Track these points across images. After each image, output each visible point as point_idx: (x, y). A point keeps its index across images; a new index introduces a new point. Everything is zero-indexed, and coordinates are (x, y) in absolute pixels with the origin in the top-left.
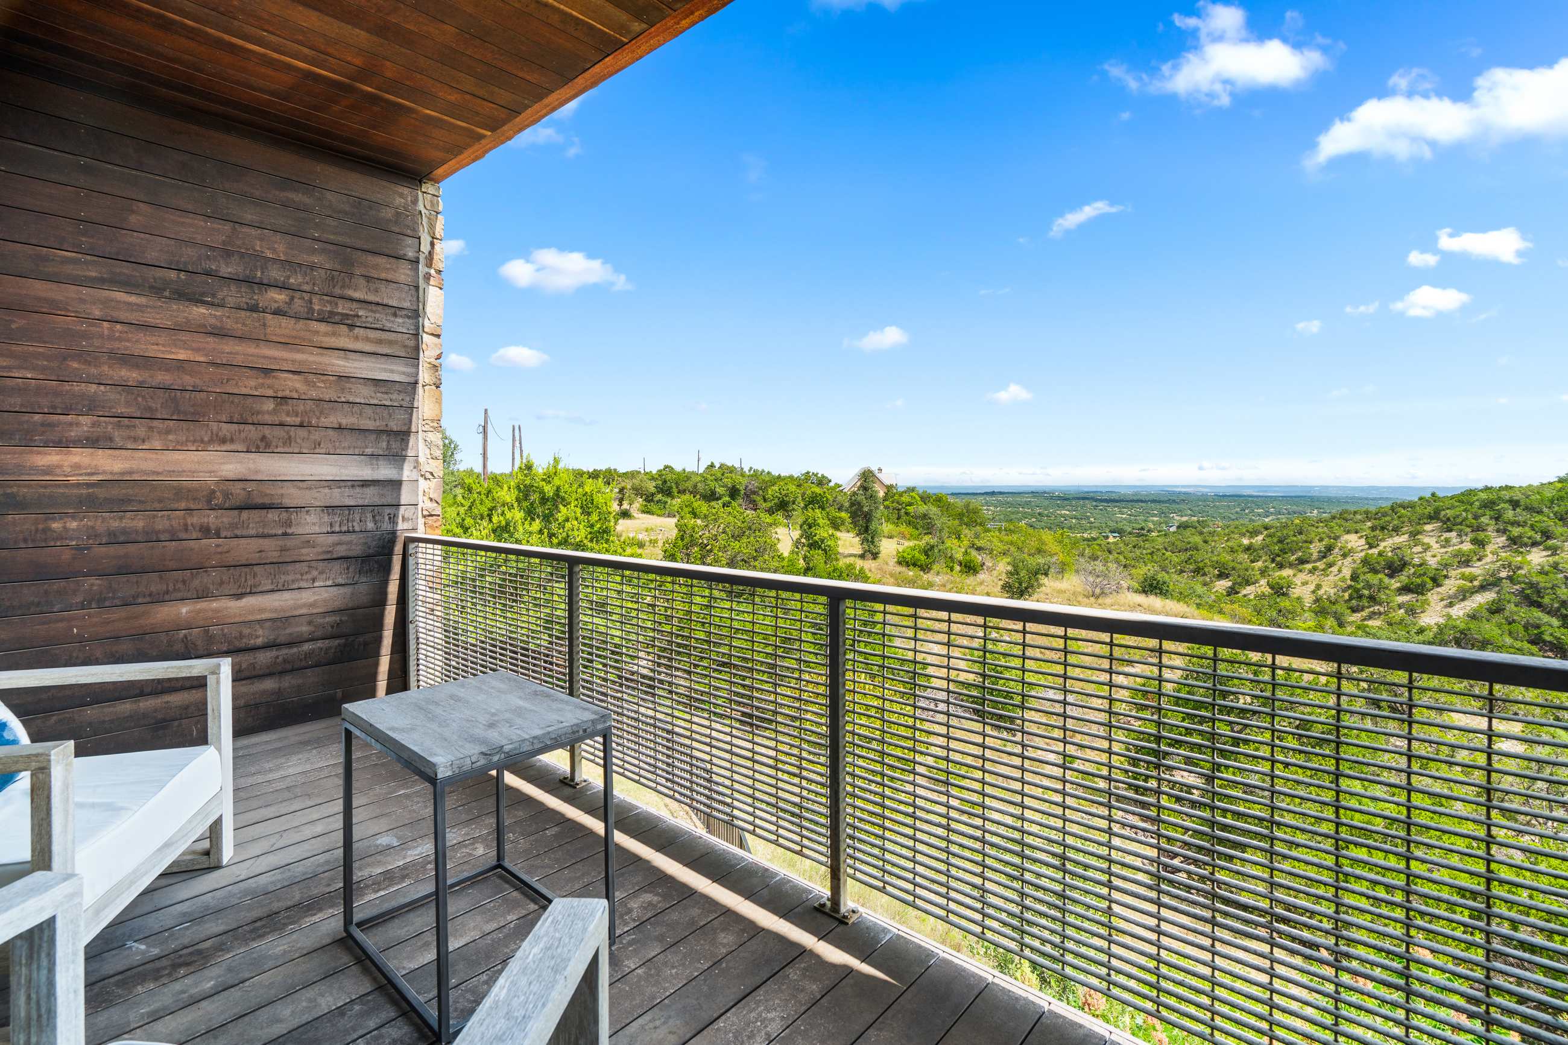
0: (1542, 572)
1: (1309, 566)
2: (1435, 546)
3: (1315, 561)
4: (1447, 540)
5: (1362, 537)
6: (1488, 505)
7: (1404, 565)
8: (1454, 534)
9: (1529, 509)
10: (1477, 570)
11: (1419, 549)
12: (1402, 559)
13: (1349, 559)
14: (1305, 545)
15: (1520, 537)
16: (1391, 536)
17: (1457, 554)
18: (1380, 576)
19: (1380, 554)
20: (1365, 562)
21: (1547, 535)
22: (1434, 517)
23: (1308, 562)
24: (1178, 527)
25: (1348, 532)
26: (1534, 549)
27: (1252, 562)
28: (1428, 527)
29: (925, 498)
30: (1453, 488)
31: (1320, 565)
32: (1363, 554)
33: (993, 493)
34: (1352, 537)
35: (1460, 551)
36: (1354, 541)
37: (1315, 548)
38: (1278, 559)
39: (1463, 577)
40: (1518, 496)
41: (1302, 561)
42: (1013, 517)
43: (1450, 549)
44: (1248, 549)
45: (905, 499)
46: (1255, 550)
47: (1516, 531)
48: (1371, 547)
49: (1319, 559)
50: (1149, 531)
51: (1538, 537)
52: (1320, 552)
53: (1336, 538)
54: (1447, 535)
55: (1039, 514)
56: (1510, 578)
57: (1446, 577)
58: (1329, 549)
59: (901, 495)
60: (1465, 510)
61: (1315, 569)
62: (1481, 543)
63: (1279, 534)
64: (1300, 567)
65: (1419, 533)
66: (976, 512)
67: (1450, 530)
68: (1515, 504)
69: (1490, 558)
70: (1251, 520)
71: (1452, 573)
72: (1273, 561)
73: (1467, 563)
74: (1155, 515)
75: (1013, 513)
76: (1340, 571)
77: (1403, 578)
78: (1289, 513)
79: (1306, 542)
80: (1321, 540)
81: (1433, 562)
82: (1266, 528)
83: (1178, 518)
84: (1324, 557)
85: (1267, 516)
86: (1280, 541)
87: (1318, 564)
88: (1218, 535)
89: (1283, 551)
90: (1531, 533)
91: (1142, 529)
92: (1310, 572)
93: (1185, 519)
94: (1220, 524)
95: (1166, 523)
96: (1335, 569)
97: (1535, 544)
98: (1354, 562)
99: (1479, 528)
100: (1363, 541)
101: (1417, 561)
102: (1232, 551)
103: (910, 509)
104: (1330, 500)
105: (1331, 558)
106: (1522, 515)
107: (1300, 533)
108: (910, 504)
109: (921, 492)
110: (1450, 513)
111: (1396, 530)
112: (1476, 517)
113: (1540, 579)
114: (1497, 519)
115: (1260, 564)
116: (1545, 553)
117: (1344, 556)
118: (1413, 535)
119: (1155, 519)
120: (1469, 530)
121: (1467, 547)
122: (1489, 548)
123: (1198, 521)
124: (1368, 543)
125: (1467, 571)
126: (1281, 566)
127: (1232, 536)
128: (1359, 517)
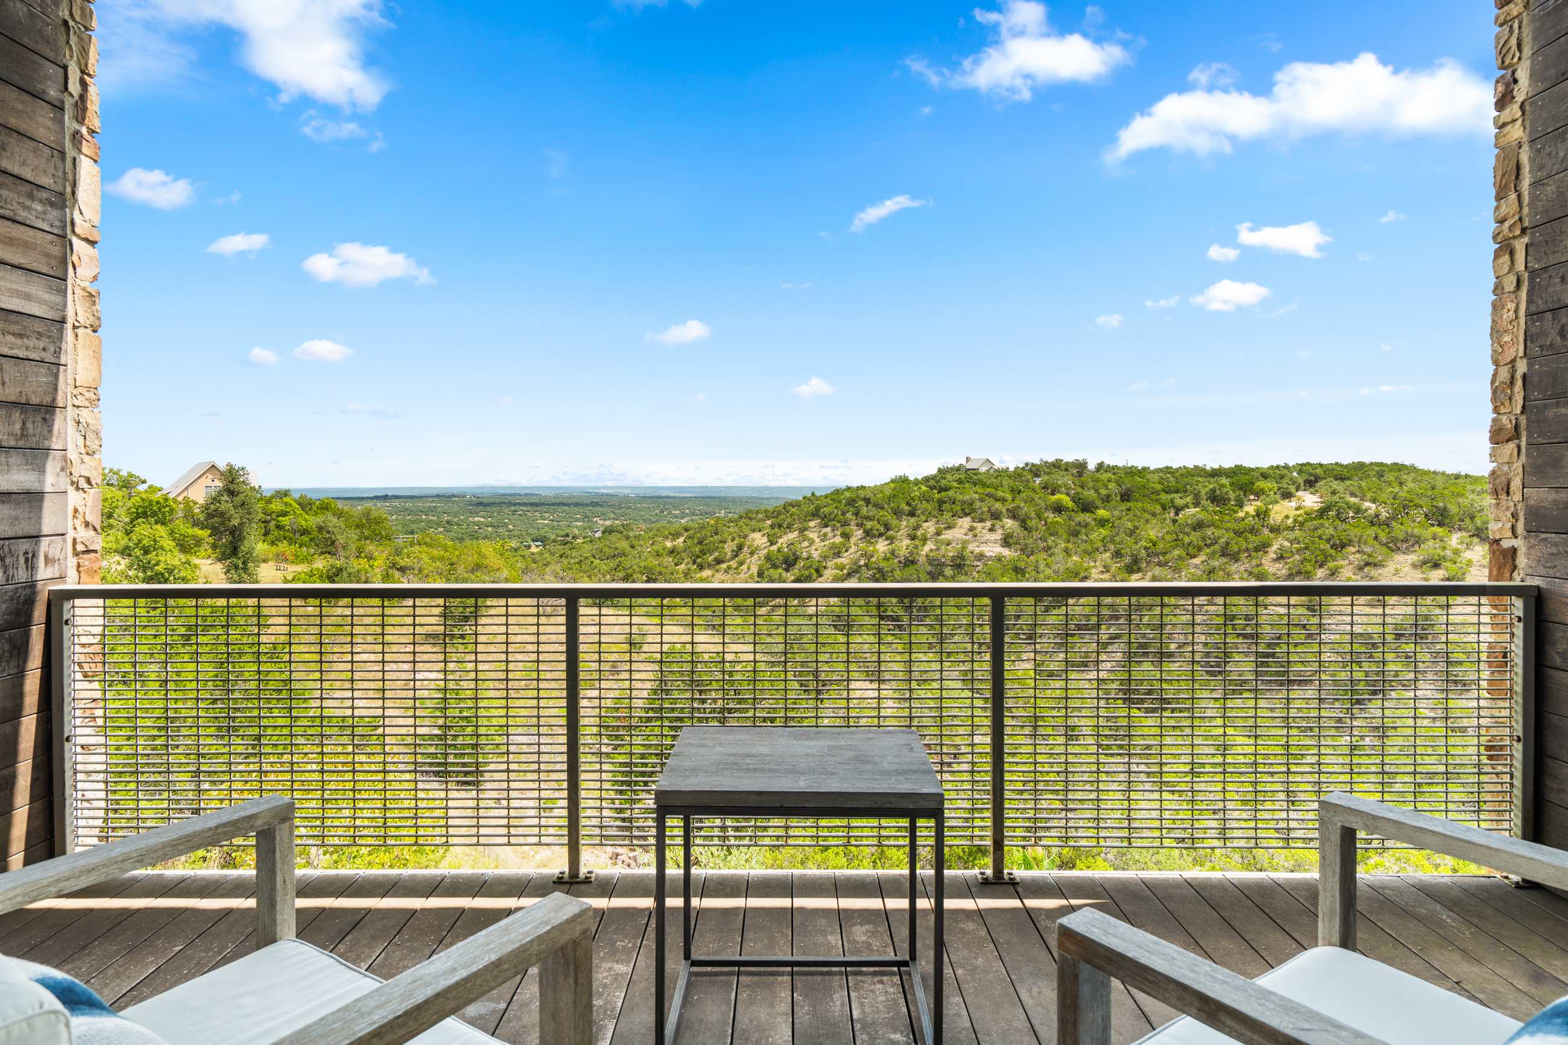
0: (886, 559)
1: (724, 566)
2: (817, 540)
3: (729, 561)
4: (825, 535)
5: (764, 535)
6: (851, 502)
7: (797, 558)
8: (829, 529)
9: (878, 506)
10: (845, 560)
11: (806, 544)
12: (794, 554)
13: (756, 556)
14: (721, 545)
15: (871, 529)
16: (786, 533)
17: (833, 547)
18: (780, 570)
19: (779, 551)
20: (768, 558)
21: (887, 527)
22: (815, 514)
23: (723, 562)
24: (604, 532)
25: (754, 531)
26: (880, 540)
27: (676, 565)
28: (812, 524)
29: (305, 504)
30: (828, 488)
31: (733, 564)
32: (766, 551)
33: (385, 498)
34: (757, 535)
35: (833, 544)
36: (758, 539)
37: (729, 548)
38: (699, 560)
39: (837, 567)
40: (870, 495)
41: (719, 561)
42: (414, 527)
43: (827, 543)
44: (672, 552)
45: (276, 506)
46: (678, 553)
47: (869, 525)
48: (772, 544)
49: (732, 558)
50: (574, 538)
51: (882, 529)
52: (733, 551)
53: (745, 537)
54: (825, 530)
55: (448, 522)
56: (866, 565)
57: (825, 567)
58: (740, 547)
59: (269, 501)
60: (837, 508)
61: (729, 568)
62: (846, 536)
63: (698, 535)
64: (717, 567)
65: (806, 529)
66: (378, 521)
67: (826, 526)
68: (867, 501)
69: (853, 549)
70: (669, 522)
71: (830, 564)
72: (694, 562)
73: (838, 555)
74: (578, 520)
75: (414, 522)
76: (749, 569)
77: (796, 571)
78: (701, 514)
79: (721, 542)
80: (733, 540)
81: (816, 555)
82: (686, 530)
83: (601, 522)
84: (736, 556)
85: (683, 518)
86: (700, 543)
87: (731, 563)
88: (643, 540)
89: (703, 553)
90: (878, 526)
91: (567, 535)
92: (726, 571)
93: (608, 523)
94: (644, 527)
95: (590, 528)
96: (744, 567)
97: (880, 535)
98: (760, 558)
99: (845, 524)
100: (765, 539)
101: (805, 555)
102: (658, 555)
103: (285, 521)
104: (735, 501)
105: (741, 557)
106: (873, 512)
107: (716, 534)
108: (284, 514)
109: (297, 496)
110: (826, 510)
111: (789, 527)
112: (843, 514)
113: (882, 564)
114: (857, 514)
115: (682, 567)
116: (886, 543)
117: (752, 554)
118: (802, 530)
119: (579, 524)
120: (839, 525)
121: (838, 540)
122: (853, 540)
123: (623, 525)
124: (770, 541)
125: (839, 561)
126: (701, 568)
127: (656, 539)
128: (760, 516)
